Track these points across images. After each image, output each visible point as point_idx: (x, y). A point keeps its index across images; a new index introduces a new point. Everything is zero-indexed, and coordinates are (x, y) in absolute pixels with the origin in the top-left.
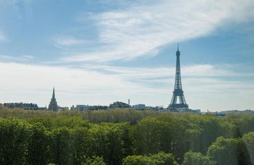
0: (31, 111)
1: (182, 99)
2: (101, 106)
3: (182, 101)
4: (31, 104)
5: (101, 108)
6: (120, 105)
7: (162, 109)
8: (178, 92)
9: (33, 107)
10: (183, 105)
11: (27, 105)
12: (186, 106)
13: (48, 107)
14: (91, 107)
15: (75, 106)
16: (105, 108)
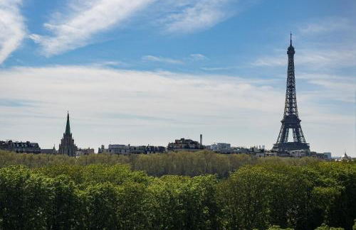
0: (28, 155)
1: (298, 133)
2: (152, 147)
3: (298, 137)
4: (28, 143)
5: (152, 149)
6: (187, 145)
7: (262, 151)
8: (291, 121)
9: (31, 148)
10: (301, 145)
11: (20, 144)
12: (306, 146)
13: (57, 149)
14: (135, 148)
15: (106, 147)
16: (161, 149)
